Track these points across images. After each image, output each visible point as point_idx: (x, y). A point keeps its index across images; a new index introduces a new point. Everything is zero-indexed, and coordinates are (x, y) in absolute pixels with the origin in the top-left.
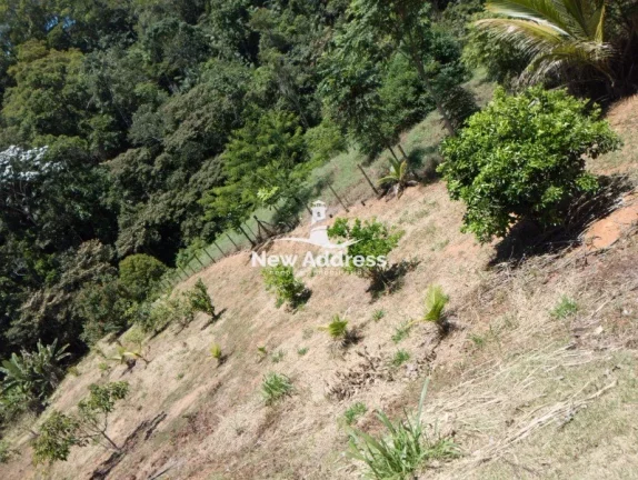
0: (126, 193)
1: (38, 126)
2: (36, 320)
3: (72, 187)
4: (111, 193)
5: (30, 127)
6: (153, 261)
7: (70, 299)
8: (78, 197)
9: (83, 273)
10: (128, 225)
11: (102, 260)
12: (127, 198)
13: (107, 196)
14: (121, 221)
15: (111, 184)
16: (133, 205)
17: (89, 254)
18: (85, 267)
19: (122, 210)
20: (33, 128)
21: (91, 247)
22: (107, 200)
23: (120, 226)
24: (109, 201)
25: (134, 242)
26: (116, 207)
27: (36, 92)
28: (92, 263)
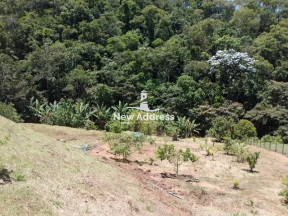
0: (270, 97)
1: (262, 52)
2: (200, 113)
3: (252, 81)
4: (264, 93)
5: (259, 50)
6: (254, 129)
7: (215, 116)
8: (251, 86)
9: (227, 112)
10: (259, 109)
11: (237, 113)
12: (268, 100)
13: (261, 93)
14: (258, 105)
15: (268, 90)
16: (268, 104)
17: (235, 108)
18: (230, 110)
19: (262, 102)
20: (260, 51)
21: (238, 106)
22: (260, 95)
23: (255, 107)
24: (261, 95)
25: (254, 117)
26: (261, 99)
27: (273, 39)
28: (233, 111)
